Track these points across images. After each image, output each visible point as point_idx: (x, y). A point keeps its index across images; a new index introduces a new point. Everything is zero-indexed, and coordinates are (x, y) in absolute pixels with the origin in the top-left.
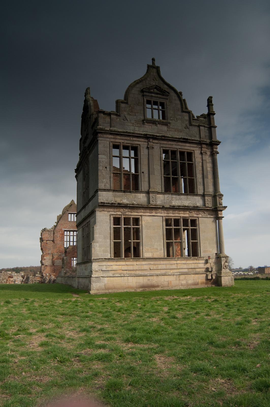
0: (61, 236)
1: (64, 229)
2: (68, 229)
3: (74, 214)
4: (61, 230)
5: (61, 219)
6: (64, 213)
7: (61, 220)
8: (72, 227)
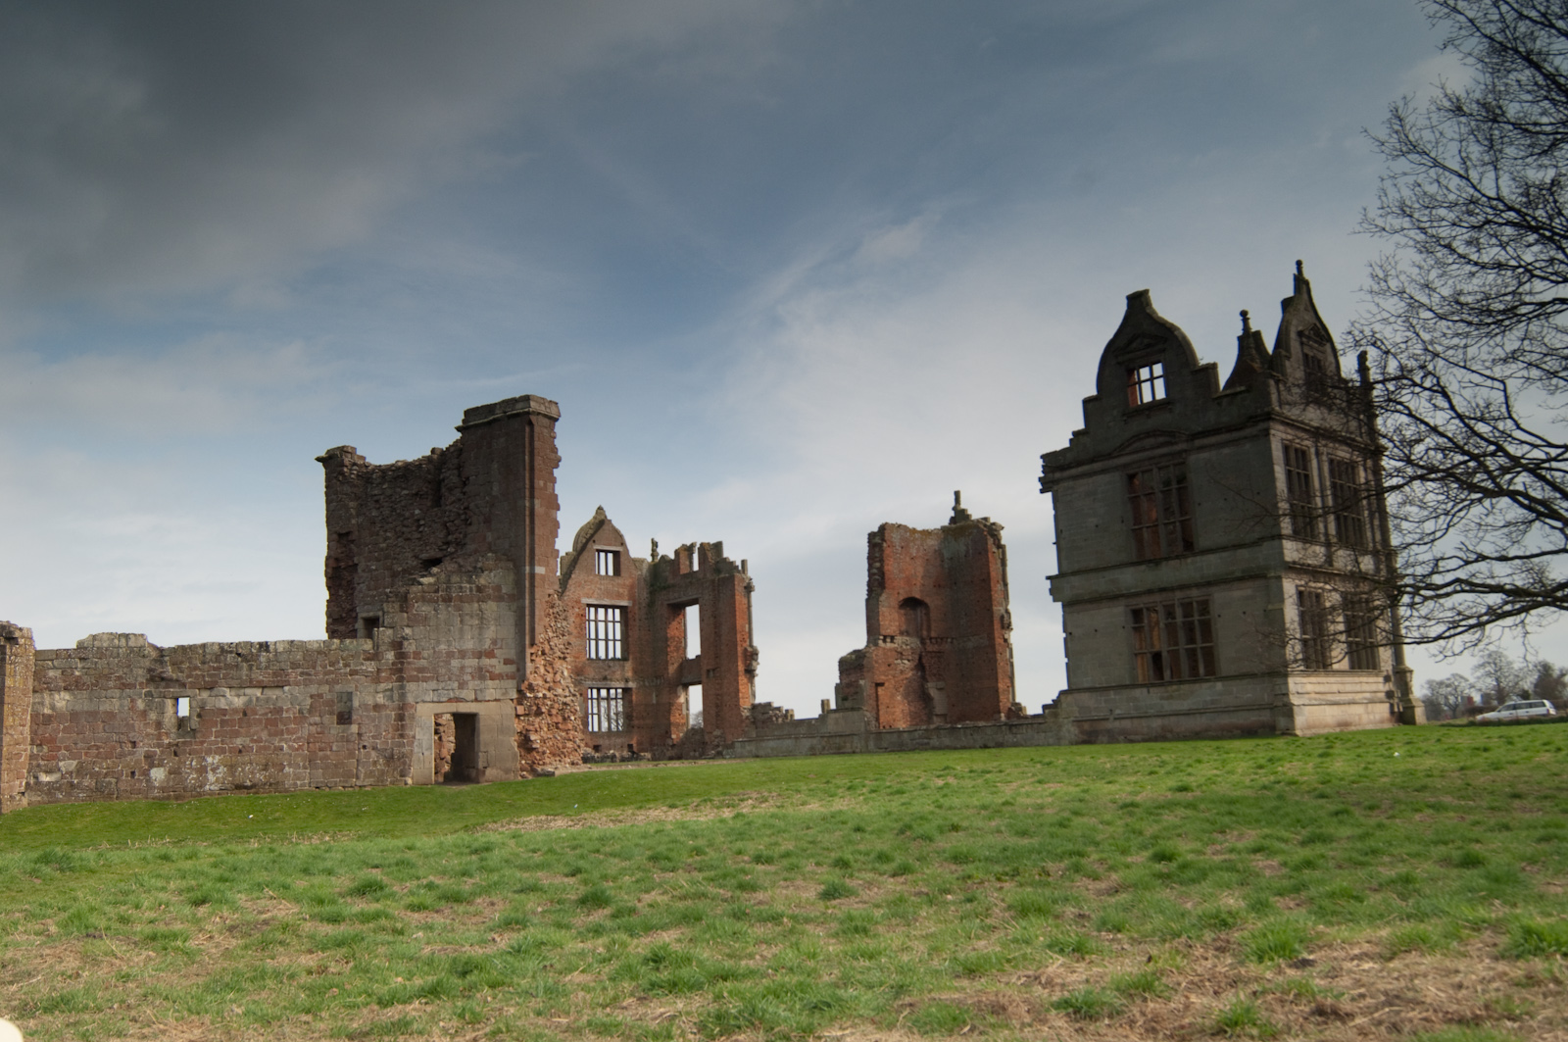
0: (578, 620)
1: (585, 601)
2: (597, 599)
3: (606, 552)
4: (578, 602)
5: (577, 567)
6: (580, 545)
7: (577, 571)
8: (608, 594)
